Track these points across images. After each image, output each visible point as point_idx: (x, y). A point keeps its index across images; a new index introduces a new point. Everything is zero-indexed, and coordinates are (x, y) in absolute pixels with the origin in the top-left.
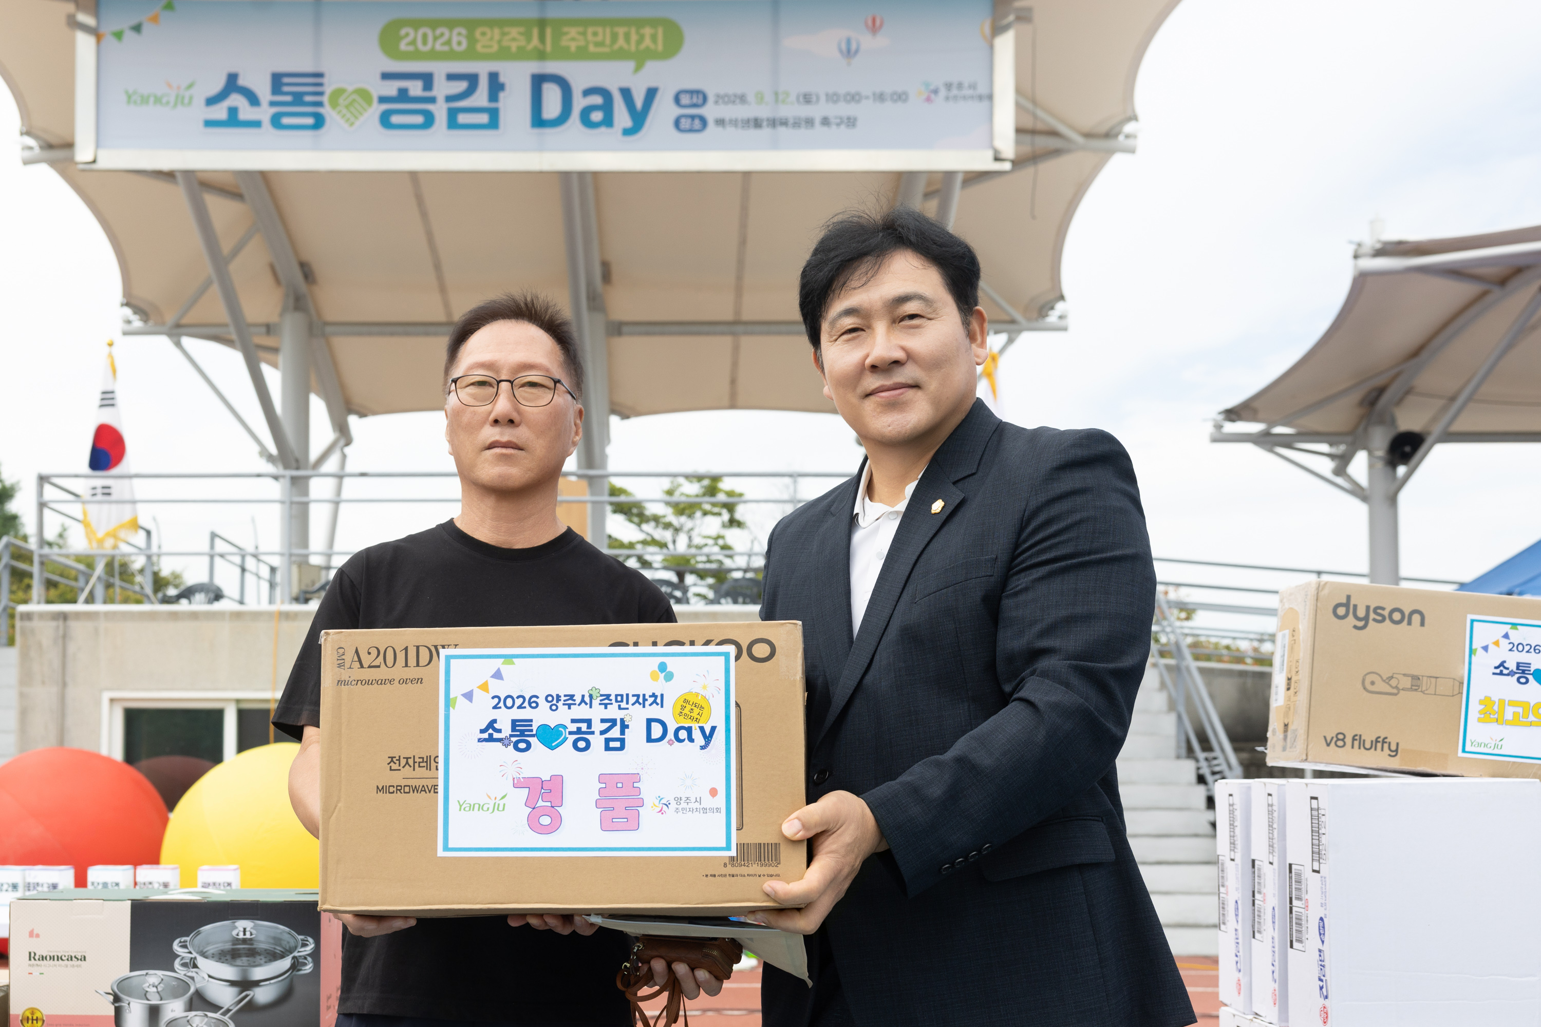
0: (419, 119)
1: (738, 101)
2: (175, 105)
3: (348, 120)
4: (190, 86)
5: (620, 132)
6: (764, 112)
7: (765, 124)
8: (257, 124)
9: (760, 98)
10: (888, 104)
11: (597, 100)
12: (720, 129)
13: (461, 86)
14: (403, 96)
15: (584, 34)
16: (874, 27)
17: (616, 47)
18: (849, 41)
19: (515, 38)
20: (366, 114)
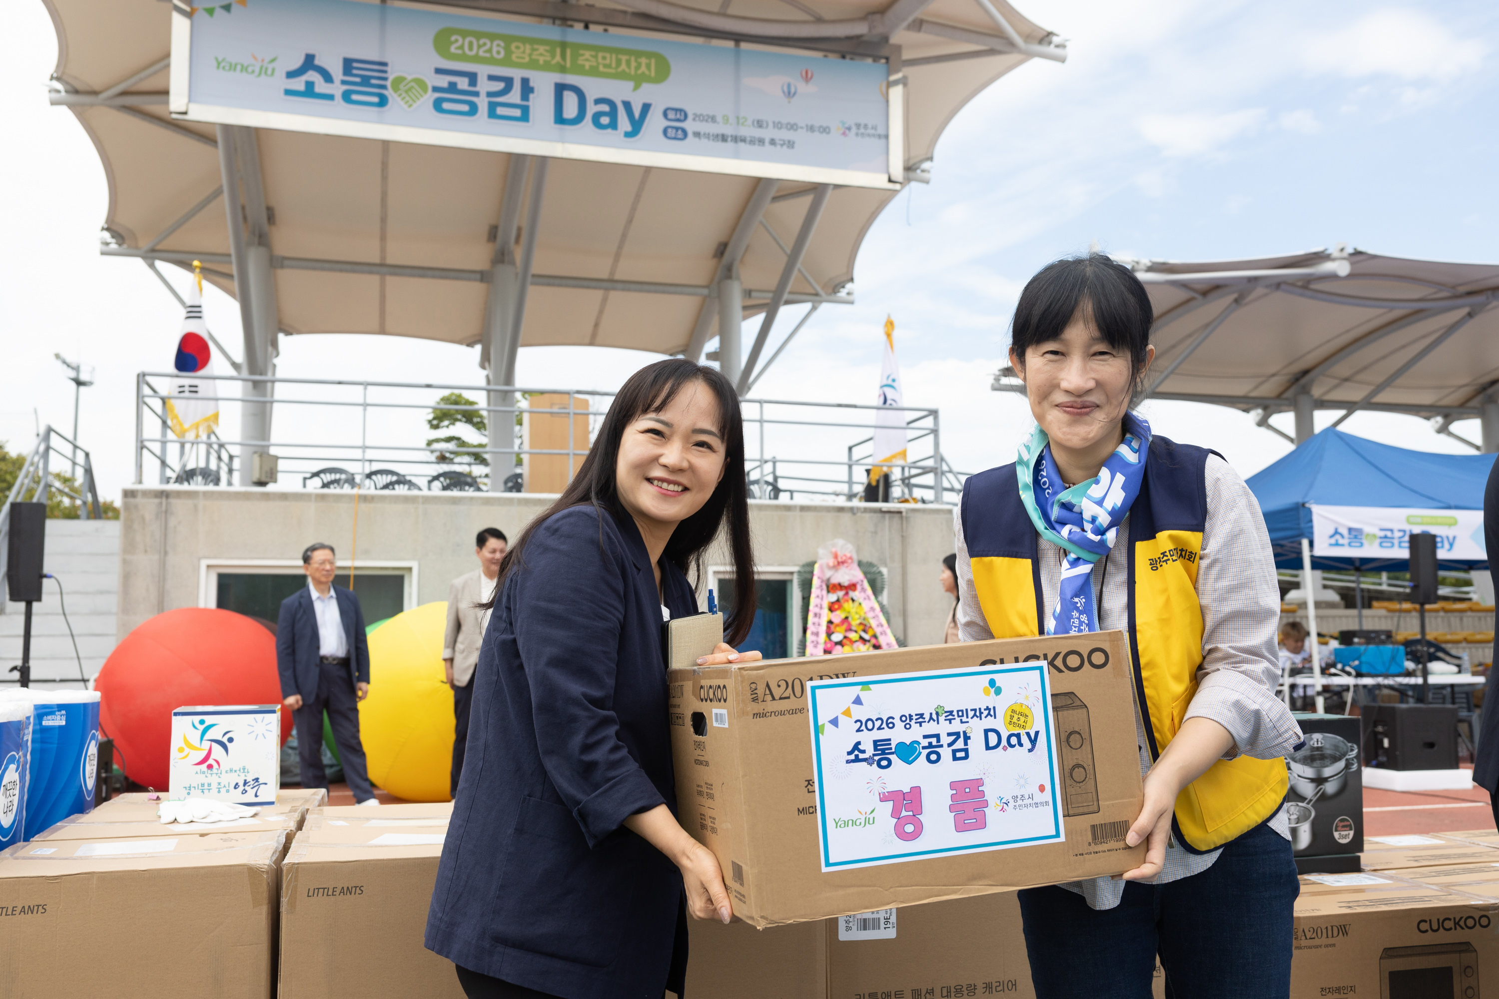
0: (466, 108)
1: (710, 120)
2: (260, 75)
3: (407, 102)
4: (273, 60)
5: (622, 134)
6: (728, 130)
7: (729, 139)
8: (330, 97)
10: (817, 134)
11: (605, 108)
12: (697, 139)
13: (499, 86)
14: (452, 88)
15: (596, 57)
16: (807, 78)
17: (620, 69)
18: (789, 86)
19: (542, 54)
20: (422, 100)
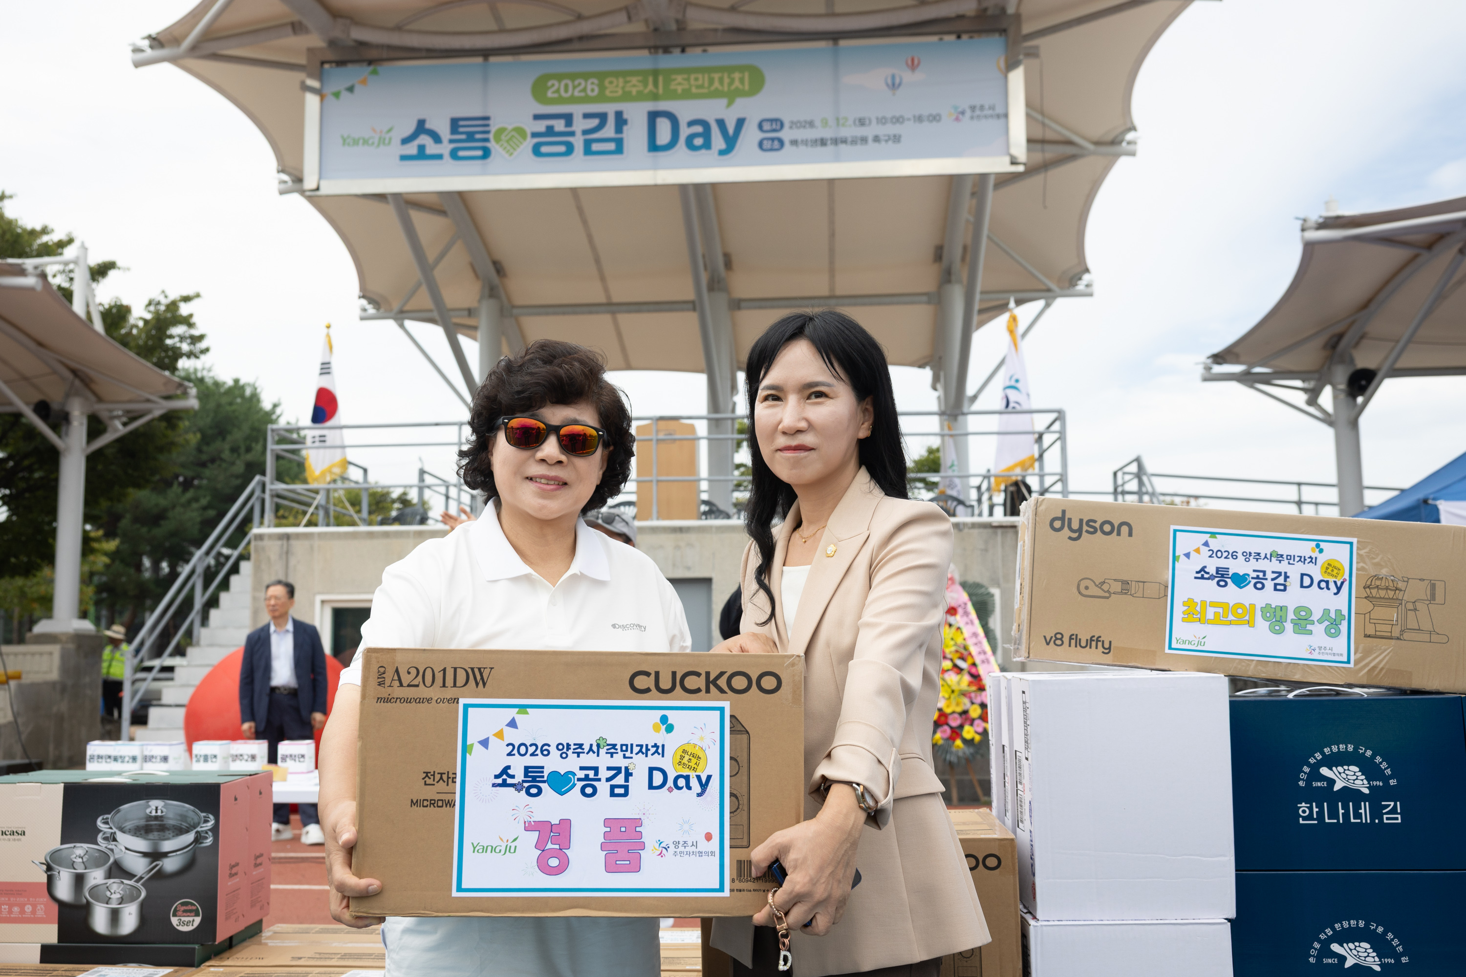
0: (562, 149)
1: (807, 126)
2: (379, 145)
3: (508, 152)
4: (390, 130)
5: (716, 153)
6: (827, 134)
7: (829, 142)
8: (439, 157)
9: (825, 123)
10: (926, 124)
11: (699, 129)
12: (794, 148)
13: (594, 123)
14: (550, 131)
15: (688, 80)
16: (913, 66)
17: (713, 88)
18: (893, 77)
19: (635, 84)
20: (522, 147)
